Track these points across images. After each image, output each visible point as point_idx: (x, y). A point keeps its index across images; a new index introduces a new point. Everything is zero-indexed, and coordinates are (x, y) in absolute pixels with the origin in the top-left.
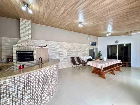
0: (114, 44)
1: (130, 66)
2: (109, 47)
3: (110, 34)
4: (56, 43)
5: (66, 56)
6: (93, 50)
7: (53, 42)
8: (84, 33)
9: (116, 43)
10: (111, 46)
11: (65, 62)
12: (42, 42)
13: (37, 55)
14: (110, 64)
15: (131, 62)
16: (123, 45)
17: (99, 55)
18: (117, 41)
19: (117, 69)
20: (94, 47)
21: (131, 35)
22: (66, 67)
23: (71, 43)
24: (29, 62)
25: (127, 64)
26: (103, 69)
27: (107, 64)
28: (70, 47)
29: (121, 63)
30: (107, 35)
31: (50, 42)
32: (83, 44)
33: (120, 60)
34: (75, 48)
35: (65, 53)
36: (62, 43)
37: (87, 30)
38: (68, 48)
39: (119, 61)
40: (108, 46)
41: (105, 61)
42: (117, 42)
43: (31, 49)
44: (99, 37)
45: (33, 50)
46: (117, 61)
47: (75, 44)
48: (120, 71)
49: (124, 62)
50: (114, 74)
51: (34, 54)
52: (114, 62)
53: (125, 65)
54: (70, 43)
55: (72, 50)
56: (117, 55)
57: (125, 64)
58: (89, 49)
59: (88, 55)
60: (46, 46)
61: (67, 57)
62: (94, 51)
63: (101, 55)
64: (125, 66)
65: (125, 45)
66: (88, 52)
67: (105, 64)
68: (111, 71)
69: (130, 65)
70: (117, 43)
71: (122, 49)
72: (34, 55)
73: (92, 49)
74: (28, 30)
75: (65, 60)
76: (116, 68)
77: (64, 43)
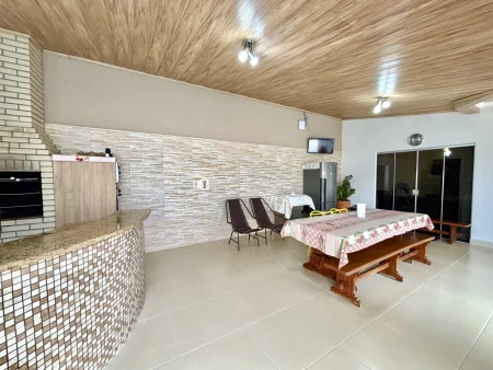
0: (406, 147)
1: (467, 240)
2: (384, 160)
3: (387, 105)
4: (158, 139)
5: (206, 195)
6: (319, 171)
7: (147, 136)
8: (283, 103)
9: (411, 143)
10: (390, 155)
11: (203, 217)
12: (96, 134)
13: (58, 193)
14: (382, 235)
15: (469, 222)
16: (441, 151)
17: (344, 191)
18: (416, 136)
19: (412, 254)
20: (326, 157)
21: (477, 111)
22: (206, 239)
23: (229, 144)
24: (19, 222)
25: (453, 231)
26: (346, 262)
27: (366, 234)
28: (221, 157)
29: (432, 227)
30: (377, 110)
31: (131, 134)
32: (280, 149)
33: (426, 217)
34: (246, 164)
35: (201, 181)
36: (185, 140)
37: (293, 88)
38: (213, 162)
39: (422, 220)
40: (380, 156)
41: (362, 221)
42: (416, 138)
43: (27, 164)
44: (344, 122)
45: (36, 169)
46: (414, 222)
47: (244, 145)
48: (425, 261)
49: (441, 223)
50: (400, 279)
51: (43, 186)
52: (401, 224)
53: (446, 233)
54: (224, 143)
55: (233, 168)
56: (416, 192)
57: (447, 228)
58: (304, 167)
59: (301, 189)
60: (108, 151)
61: (210, 198)
62: (324, 175)
63: (353, 191)
64: (448, 239)
65: (447, 153)
66: (300, 180)
67: (358, 237)
68: (386, 266)
69: (465, 236)
70: (417, 143)
71: (436, 169)
72: (44, 192)
73: (317, 167)
74: (16, 78)
75: (202, 210)
76: (406, 249)
77: (196, 142)
